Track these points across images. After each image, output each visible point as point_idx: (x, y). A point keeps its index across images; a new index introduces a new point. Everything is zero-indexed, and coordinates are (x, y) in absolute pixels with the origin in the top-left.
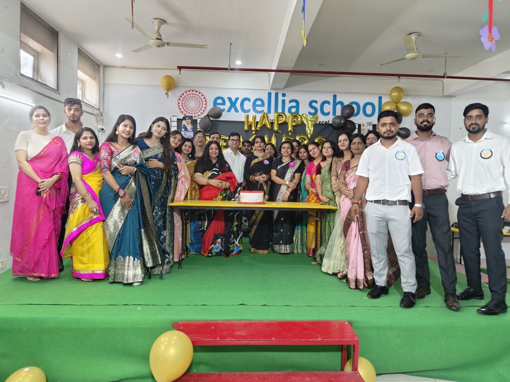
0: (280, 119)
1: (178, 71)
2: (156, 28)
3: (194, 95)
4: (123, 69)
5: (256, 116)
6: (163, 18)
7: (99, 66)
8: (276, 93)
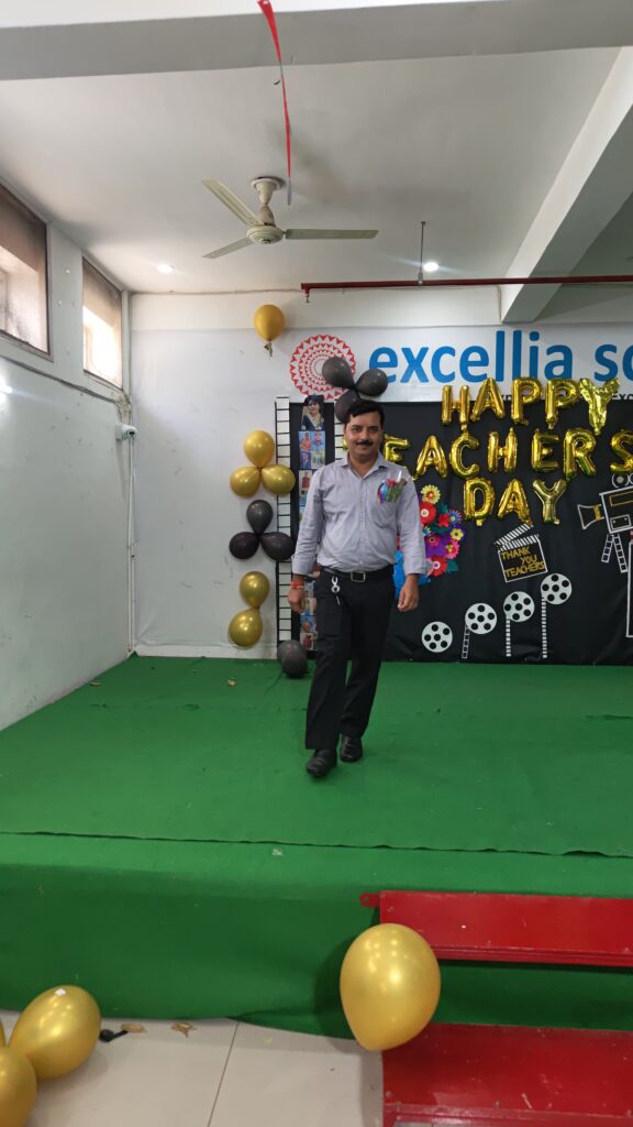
0: (526, 392)
1: (303, 294)
2: (262, 199)
3: (326, 347)
4: (170, 297)
5: (468, 388)
6: (279, 175)
7: (120, 293)
8: (515, 333)
